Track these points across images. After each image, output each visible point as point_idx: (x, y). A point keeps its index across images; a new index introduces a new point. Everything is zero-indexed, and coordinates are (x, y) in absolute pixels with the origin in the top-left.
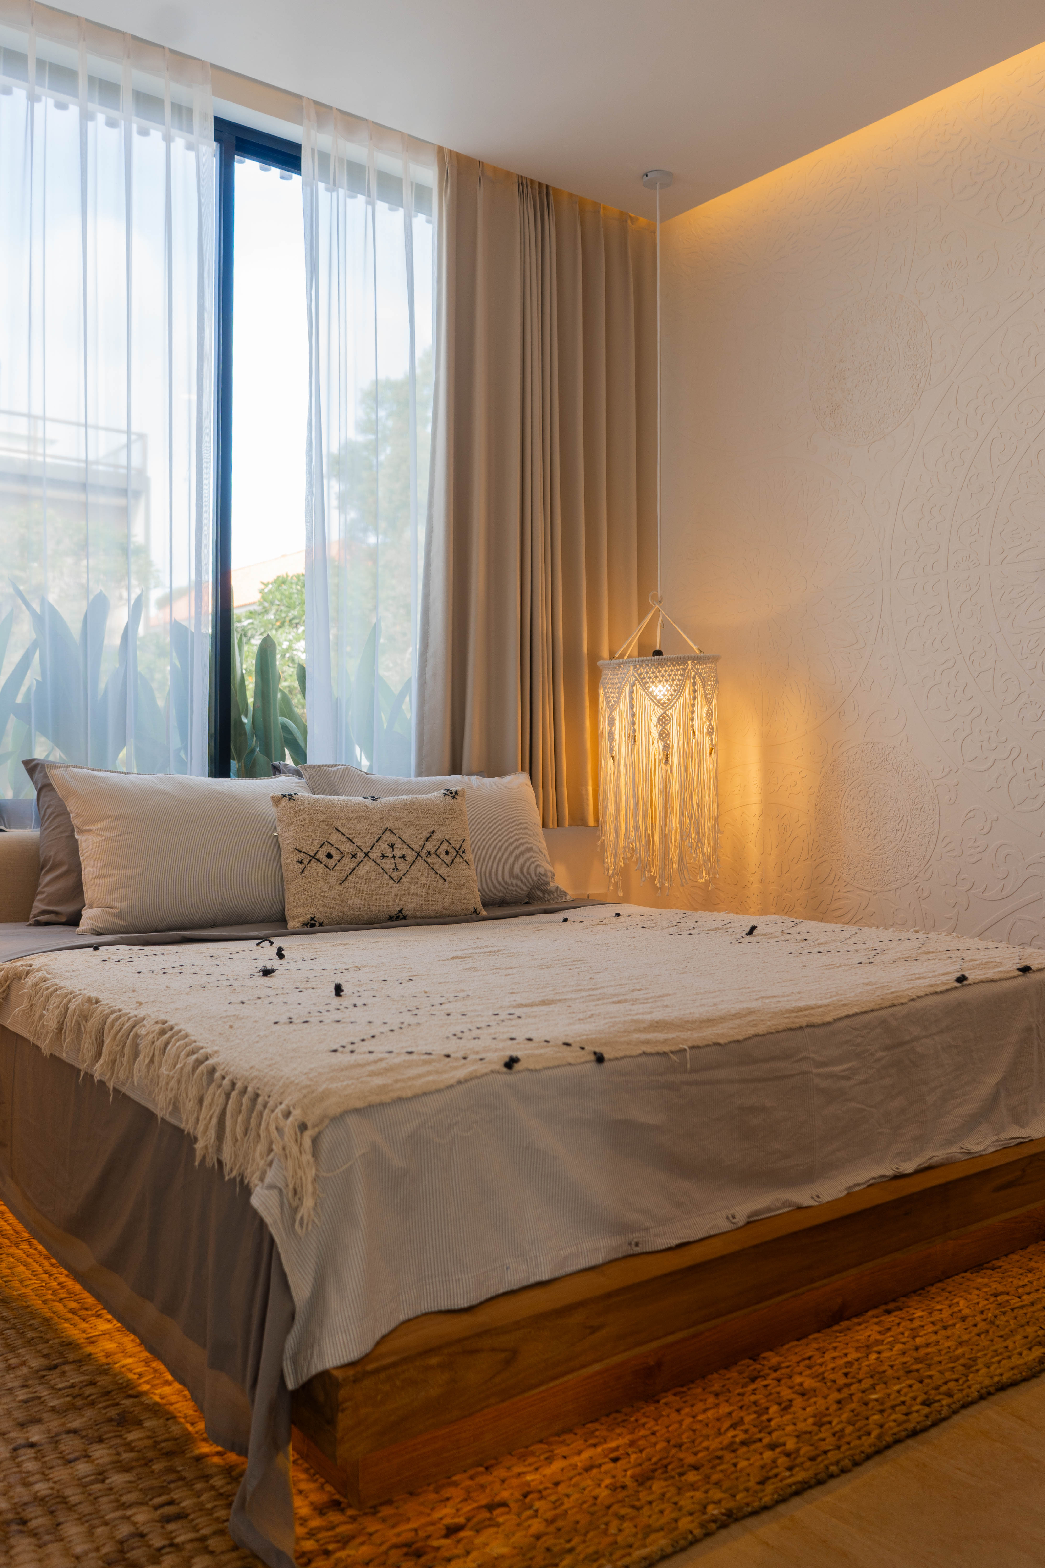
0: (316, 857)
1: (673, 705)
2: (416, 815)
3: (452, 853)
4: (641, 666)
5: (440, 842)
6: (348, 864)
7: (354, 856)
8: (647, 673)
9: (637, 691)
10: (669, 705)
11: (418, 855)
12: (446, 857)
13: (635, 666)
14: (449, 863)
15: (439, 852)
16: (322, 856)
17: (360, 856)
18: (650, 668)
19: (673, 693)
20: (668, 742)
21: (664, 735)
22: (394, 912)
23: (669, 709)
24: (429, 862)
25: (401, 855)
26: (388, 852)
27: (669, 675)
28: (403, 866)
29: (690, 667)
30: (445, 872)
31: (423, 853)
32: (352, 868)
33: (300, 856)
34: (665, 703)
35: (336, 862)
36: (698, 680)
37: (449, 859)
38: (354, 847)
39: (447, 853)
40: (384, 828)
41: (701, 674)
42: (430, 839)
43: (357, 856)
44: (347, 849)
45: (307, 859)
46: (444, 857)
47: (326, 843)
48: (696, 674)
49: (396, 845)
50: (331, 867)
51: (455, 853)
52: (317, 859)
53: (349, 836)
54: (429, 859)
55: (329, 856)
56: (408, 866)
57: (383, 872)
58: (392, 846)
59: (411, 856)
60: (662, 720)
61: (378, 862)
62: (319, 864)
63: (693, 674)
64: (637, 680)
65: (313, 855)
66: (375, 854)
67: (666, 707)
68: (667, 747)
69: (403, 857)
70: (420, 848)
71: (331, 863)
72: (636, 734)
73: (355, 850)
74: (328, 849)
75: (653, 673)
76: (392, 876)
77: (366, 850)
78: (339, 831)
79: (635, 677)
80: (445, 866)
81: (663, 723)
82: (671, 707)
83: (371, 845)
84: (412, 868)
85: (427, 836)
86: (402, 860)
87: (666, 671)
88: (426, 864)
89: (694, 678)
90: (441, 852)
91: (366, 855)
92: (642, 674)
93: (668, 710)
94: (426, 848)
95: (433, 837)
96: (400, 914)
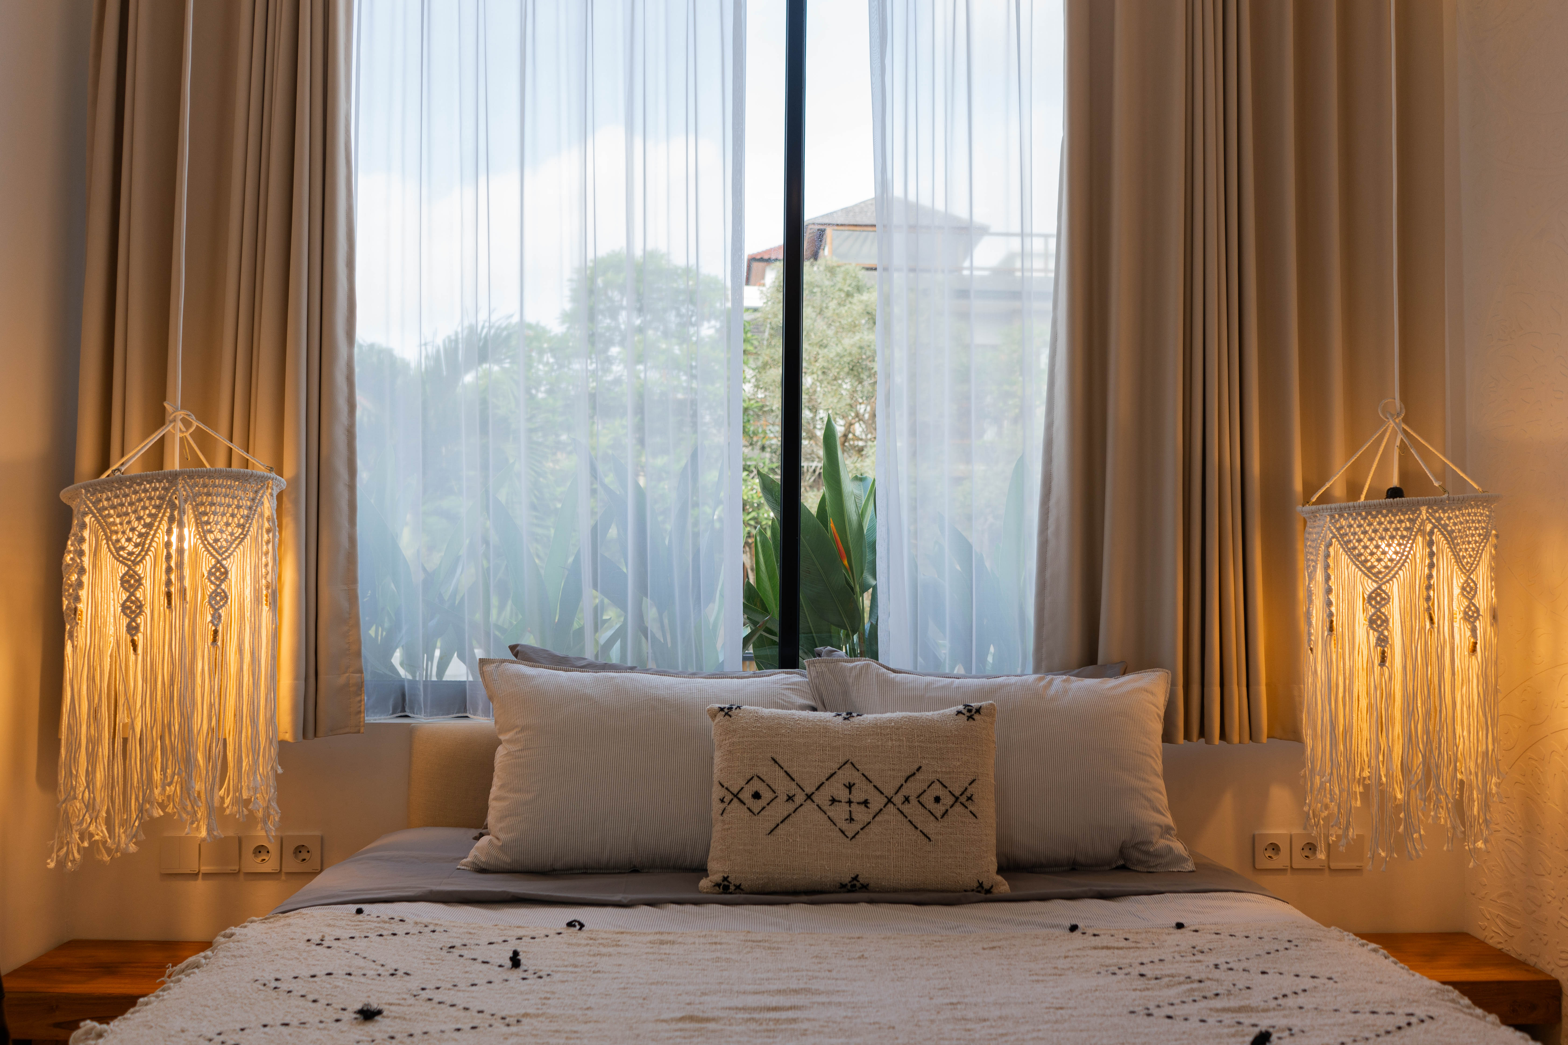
0: (740, 796)
1: (1394, 576)
2: (898, 743)
3: (948, 800)
4: (1341, 516)
5: (927, 784)
6: (781, 808)
7: (790, 798)
8: (1350, 526)
9: (1336, 553)
10: (1387, 575)
11: (890, 800)
12: (936, 805)
13: (1332, 517)
14: (939, 815)
15: (923, 799)
16: (746, 796)
17: (800, 798)
18: (1355, 519)
19: (1394, 556)
20: (1386, 633)
21: (1378, 622)
22: (846, 879)
23: (1388, 581)
24: (904, 811)
25: (862, 800)
26: (843, 794)
27: (1386, 530)
28: (861, 815)
29: (1424, 515)
30: (931, 827)
31: (898, 799)
32: (786, 814)
33: (723, 792)
34: (1380, 572)
35: (765, 805)
36: (1437, 537)
37: (939, 809)
38: (793, 785)
39: (937, 800)
40: (842, 760)
41: (1445, 526)
42: (912, 779)
43: (796, 799)
44: (783, 787)
45: (729, 797)
46: (931, 805)
47: (755, 778)
48: (1435, 527)
49: (857, 786)
50: (756, 812)
51: (953, 799)
52: (739, 799)
53: (788, 770)
54: (905, 808)
55: (757, 796)
56: (871, 816)
57: (829, 822)
58: (850, 787)
59: (877, 802)
60: (1375, 599)
61: (824, 808)
62: (742, 806)
63: (1429, 527)
64: (1334, 536)
65: (735, 793)
66: (822, 798)
67: (1381, 579)
68: (1382, 641)
69: (866, 803)
70: (893, 792)
71: (756, 805)
72: (1334, 619)
73: (793, 789)
74: (757, 786)
75: (1360, 526)
76: (844, 829)
77: (808, 790)
78: (776, 762)
79: (1332, 532)
80: (932, 818)
81: (1377, 602)
82: (1391, 579)
83: (817, 785)
84: (877, 819)
85: (908, 774)
86: (863, 806)
87: (1380, 523)
88: (900, 815)
89: (1431, 533)
90: (928, 799)
91: (809, 797)
92: (1342, 527)
93: (1384, 583)
94: (904, 792)
95: (919, 776)
96: (855, 882)
